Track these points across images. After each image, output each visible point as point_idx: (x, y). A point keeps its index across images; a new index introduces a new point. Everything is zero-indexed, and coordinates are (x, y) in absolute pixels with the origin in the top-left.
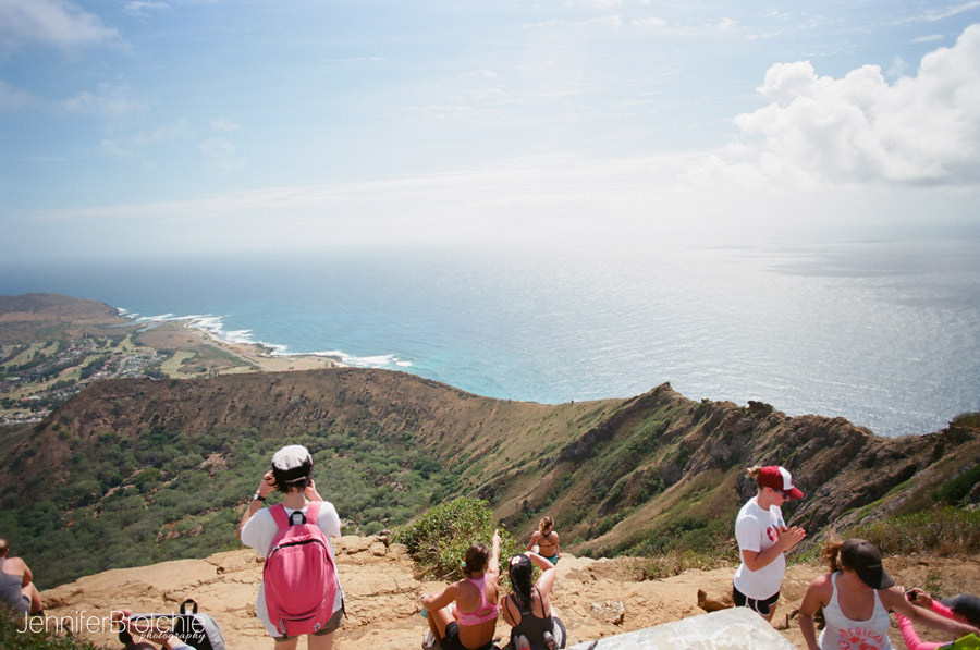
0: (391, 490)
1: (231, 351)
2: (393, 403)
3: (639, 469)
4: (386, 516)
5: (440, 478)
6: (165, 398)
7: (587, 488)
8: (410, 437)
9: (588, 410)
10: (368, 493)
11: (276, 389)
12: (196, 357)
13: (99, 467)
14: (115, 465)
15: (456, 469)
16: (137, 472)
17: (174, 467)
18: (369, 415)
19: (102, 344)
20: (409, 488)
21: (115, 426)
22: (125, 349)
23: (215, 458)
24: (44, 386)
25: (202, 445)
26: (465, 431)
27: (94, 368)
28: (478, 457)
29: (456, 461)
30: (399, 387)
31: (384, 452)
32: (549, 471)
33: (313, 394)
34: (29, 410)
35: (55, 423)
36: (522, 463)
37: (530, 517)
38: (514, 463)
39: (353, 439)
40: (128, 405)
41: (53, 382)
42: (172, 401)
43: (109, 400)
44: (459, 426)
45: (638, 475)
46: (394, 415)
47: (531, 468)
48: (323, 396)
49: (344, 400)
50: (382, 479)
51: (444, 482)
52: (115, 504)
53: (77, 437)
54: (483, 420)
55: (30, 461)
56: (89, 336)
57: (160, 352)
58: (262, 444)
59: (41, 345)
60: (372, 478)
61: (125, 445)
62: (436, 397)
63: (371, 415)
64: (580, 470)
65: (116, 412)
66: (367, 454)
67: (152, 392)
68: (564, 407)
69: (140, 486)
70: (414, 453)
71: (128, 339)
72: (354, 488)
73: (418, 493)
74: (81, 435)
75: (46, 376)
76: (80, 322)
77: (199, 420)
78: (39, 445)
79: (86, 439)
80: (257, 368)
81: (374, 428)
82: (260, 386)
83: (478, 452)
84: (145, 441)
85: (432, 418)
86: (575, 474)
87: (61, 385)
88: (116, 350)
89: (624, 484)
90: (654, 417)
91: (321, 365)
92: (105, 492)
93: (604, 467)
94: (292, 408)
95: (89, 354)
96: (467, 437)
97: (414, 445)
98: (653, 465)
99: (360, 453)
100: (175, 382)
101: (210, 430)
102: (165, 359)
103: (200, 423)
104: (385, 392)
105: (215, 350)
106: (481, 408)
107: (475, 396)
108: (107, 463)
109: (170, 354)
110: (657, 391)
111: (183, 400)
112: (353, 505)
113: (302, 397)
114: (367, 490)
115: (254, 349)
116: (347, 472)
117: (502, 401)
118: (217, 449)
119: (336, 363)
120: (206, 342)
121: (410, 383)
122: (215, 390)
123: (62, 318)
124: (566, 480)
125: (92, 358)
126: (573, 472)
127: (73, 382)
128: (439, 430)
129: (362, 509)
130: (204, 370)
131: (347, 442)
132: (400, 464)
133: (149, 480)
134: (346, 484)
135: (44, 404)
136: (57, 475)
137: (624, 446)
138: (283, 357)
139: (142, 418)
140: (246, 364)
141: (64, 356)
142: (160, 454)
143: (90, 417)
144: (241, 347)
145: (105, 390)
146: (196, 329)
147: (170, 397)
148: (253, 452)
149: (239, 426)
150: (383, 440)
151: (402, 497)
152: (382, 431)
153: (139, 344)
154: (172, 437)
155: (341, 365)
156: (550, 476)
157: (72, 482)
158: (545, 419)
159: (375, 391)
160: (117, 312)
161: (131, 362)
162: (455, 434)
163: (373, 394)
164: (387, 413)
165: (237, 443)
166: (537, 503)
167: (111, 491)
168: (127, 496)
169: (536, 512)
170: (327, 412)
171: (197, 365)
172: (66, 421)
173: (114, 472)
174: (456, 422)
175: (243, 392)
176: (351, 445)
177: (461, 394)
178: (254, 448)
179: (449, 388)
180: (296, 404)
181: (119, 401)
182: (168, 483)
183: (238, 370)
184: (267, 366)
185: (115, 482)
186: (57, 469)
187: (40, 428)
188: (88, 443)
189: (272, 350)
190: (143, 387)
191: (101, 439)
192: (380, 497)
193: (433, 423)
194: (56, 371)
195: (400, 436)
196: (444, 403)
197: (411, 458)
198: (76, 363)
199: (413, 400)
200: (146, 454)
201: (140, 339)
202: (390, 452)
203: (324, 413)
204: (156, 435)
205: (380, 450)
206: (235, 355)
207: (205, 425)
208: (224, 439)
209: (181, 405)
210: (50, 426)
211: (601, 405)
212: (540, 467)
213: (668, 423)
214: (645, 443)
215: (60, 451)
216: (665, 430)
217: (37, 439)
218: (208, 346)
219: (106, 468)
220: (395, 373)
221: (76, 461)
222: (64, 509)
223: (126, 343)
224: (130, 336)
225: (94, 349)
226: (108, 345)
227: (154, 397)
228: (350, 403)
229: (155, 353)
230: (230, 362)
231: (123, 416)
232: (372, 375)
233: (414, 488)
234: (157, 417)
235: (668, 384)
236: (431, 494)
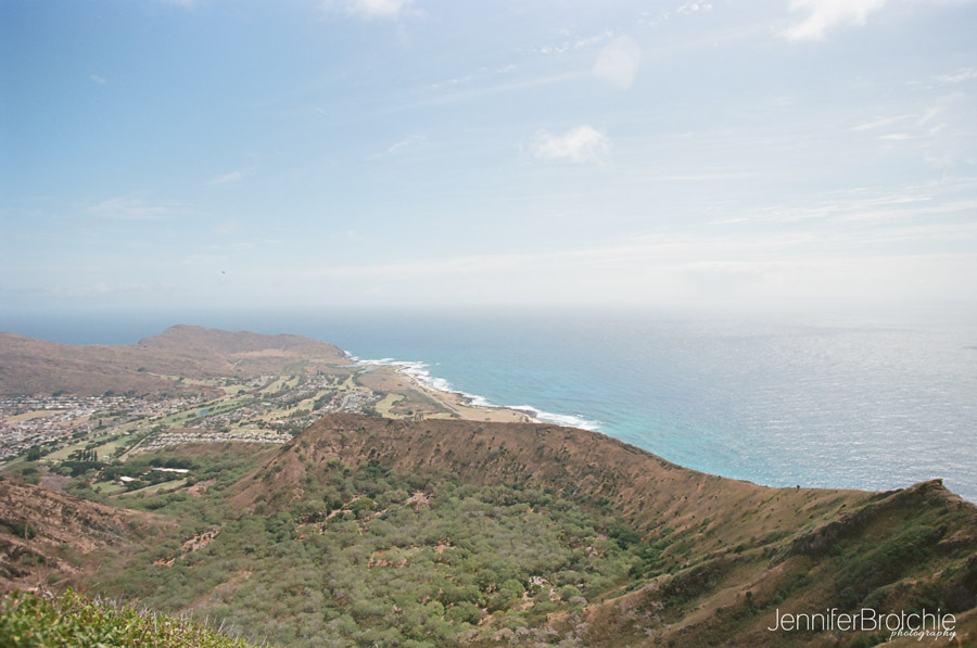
0: (586, 555)
1: (434, 398)
2: (591, 464)
3: (906, 581)
4: (582, 581)
5: (638, 551)
6: (381, 435)
7: (829, 591)
8: (607, 502)
9: (820, 500)
10: (563, 555)
11: (478, 438)
12: (404, 399)
13: (326, 490)
14: (338, 490)
15: (657, 543)
16: (354, 500)
17: (385, 499)
18: (565, 472)
19: (331, 381)
20: (606, 556)
21: (341, 454)
22: (348, 387)
23: (419, 496)
24: (287, 413)
25: (408, 482)
26: (667, 504)
27: (324, 402)
28: (683, 534)
29: (657, 534)
30: (598, 449)
31: (579, 514)
32: (777, 563)
33: (512, 446)
34: (275, 432)
35: (297, 446)
36: (739, 549)
37: (755, 613)
38: (730, 547)
39: (548, 496)
40: (352, 437)
41: (294, 410)
42: (388, 438)
43: (338, 431)
44: (662, 498)
45: (904, 589)
46: (591, 477)
47: (753, 556)
48: (521, 450)
49: (541, 456)
50: (576, 542)
51: (644, 555)
52: (337, 525)
53: (312, 461)
54: (689, 494)
55: (277, 475)
56: (322, 374)
57: (376, 393)
58: (462, 489)
59: (287, 378)
60: (566, 538)
61: (347, 473)
62: (637, 464)
63: (568, 474)
64: (818, 568)
65: (343, 442)
66: (562, 513)
67: (371, 429)
68: (787, 492)
69: (356, 513)
70: (610, 519)
71: (350, 379)
72: (549, 547)
73: (615, 562)
74: (315, 459)
75: (290, 404)
76: (316, 361)
77: (408, 458)
78: (284, 463)
79: (317, 463)
80: (457, 416)
81: (570, 488)
82: (464, 432)
83: (683, 528)
84: (362, 472)
85: (631, 485)
86: (811, 572)
87: (299, 414)
88: (341, 387)
89: (885, 596)
90: (920, 520)
91: (515, 419)
92: (329, 513)
93: (852, 569)
94: (492, 457)
95: (321, 389)
96: (670, 511)
97: (611, 511)
98: (925, 580)
99: (556, 512)
100: (390, 421)
101: (416, 469)
102: (379, 400)
103: (408, 462)
104: (582, 453)
105: (420, 395)
106: (685, 482)
107: (680, 468)
108: (333, 488)
109: (383, 395)
110: (923, 489)
111: (395, 439)
112: (548, 564)
113: (501, 448)
114: (562, 550)
115: (454, 397)
116: (543, 530)
117: (710, 477)
118: (422, 488)
119: (530, 419)
120: (413, 387)
121: (609, 446)
122: (424, 432)
123: (303, 356)
124: (800, 577)
125: (323, 393)
126: (809, 570)
127: (307, 412)
128: (639, 499)
129: (557, 570)
130: (411, 413)
131: (542, 498)
132: (596, 529)
133: (364, 508)
134: (540, 541)
135: (286, 428)
136: (295, 491)
137: (879, 548)
138: (480, 407)
139: (362, 451)
140: (447, 411)
141: (302, 389)
142: (374, 485)
143: (322, 444)
144: (443, 395)
145: (336, 422)
146: (406, 375)
147: (385, 434)
148: (452, 496)
149: (441, 470)
150: (579, 501)
151: (598, 564)
152: (578, 492)
153: (359, 384)
154: (384, 471)
155: (535, 421)
156: (779, 569)
157: (305, 499)
158: (763, 502)
159: (572, 450)
160: (344, 355)
161: (352, 400)
162: (655, 505)
163: (571, 452)
164: (584, 474)
165: (440, 485)
166: (763, 598)
167: (334, 513)
168: (346, 519)
169: (762, 608)
170: (524, 466)
171: (405, 408)
172: (305, 445)
173: (336, 496)
174: (657, 493)
175: (448, 437)
176: (546, 502)
177: (664, 464)
178: (455, 492)
179: (650, 456)
180: (496, 454)
181: (345, 433)
182: (378, 513)
183: (440, 416)
184: (465, 415)
185: (337, 506)
186: (296, 486)
187: (287, 448)
188: (319, 467)
189: (470, 400)
190: (364, 422)
191: (329, 465)
192: (575, 560)
193: (632, 490)
194: (296, 401)
195: (597, 500)
196: (645, 472)
197: (608, 524)
198: (311, 395)
199: (612, 464)
200: (362, 484)
201: (360, 379)
202: (586, 515)
203: (521, 467)
204: (372, 468)
205: (576, 512)
206: (438, 401)
207: (412, 464)
208: (428, 480)
209: (394, 442)
210: (293, 449)
211: (837, 495)
212: (764, 556)
213: (944, 531)
214: (910, 550)
215: (298, 471)
216: (940, 538)
217: (284, 458)
218: (414, 391)
219: (331, 492)
220: (594, 434)
221: (309, 481)
222: (298, 522)
223: (349, 382)
224: (352, 376)
225: (324, 385)
226: (335, 382)
227: (373, 433)
228: (548, 459)
229: (371, 393)
230: (433, 407)
231: (348, 447)
232: (571, 434)
233: (611, 557)
234: (373, 452)
235: (940, 481)
236: (630, 566)
